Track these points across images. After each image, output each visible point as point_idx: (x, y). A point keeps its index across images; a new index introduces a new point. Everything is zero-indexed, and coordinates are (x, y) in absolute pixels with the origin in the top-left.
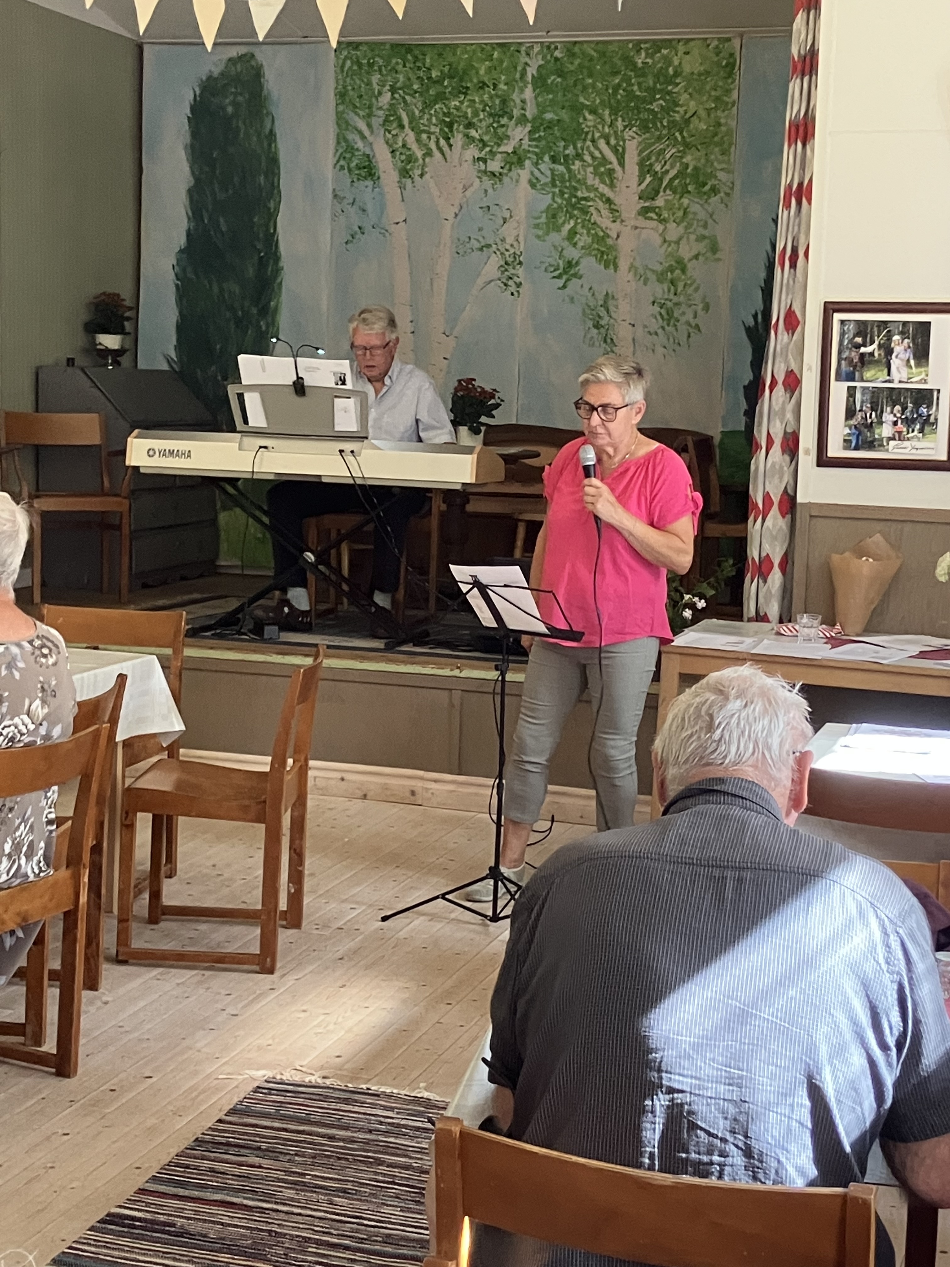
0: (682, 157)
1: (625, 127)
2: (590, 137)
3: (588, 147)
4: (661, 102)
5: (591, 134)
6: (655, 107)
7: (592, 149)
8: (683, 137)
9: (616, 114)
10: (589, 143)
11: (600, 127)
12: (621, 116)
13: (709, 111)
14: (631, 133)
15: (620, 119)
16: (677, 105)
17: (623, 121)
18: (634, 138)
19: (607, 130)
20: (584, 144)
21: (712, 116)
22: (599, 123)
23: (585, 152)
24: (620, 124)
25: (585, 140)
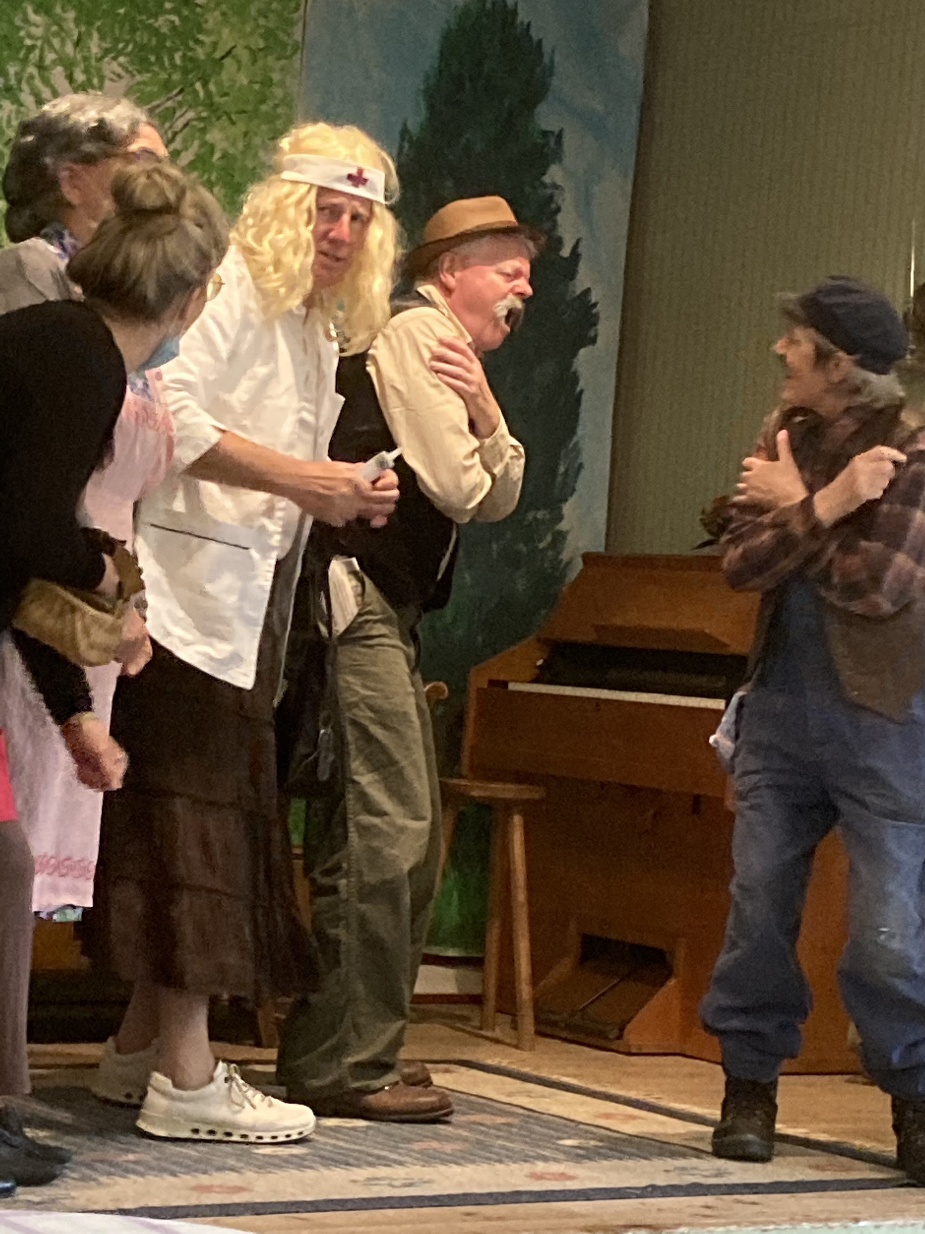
0: (203, 131)
1: (107, 52)
2: (34, 56)
3: (31, 77)
4: (175, 18)
5: (37, 52)
6: (161, 23)
7: (38, 82)
8: (209, 94)
9: (89, 24)
10: (32, 70)
11: (56, 42)
12: (99, 30)
13: (254, 54)
14: (115, 66)
15: (95, 35)
16: (201, 30)
17: (102, 38)
18: (119, 76)
19: (69, 49)
20: (23, 69)
21: (260, 63)
22: (56, 34)
23: (24, 86)
24: (95, 46)
25: (25, 61)
